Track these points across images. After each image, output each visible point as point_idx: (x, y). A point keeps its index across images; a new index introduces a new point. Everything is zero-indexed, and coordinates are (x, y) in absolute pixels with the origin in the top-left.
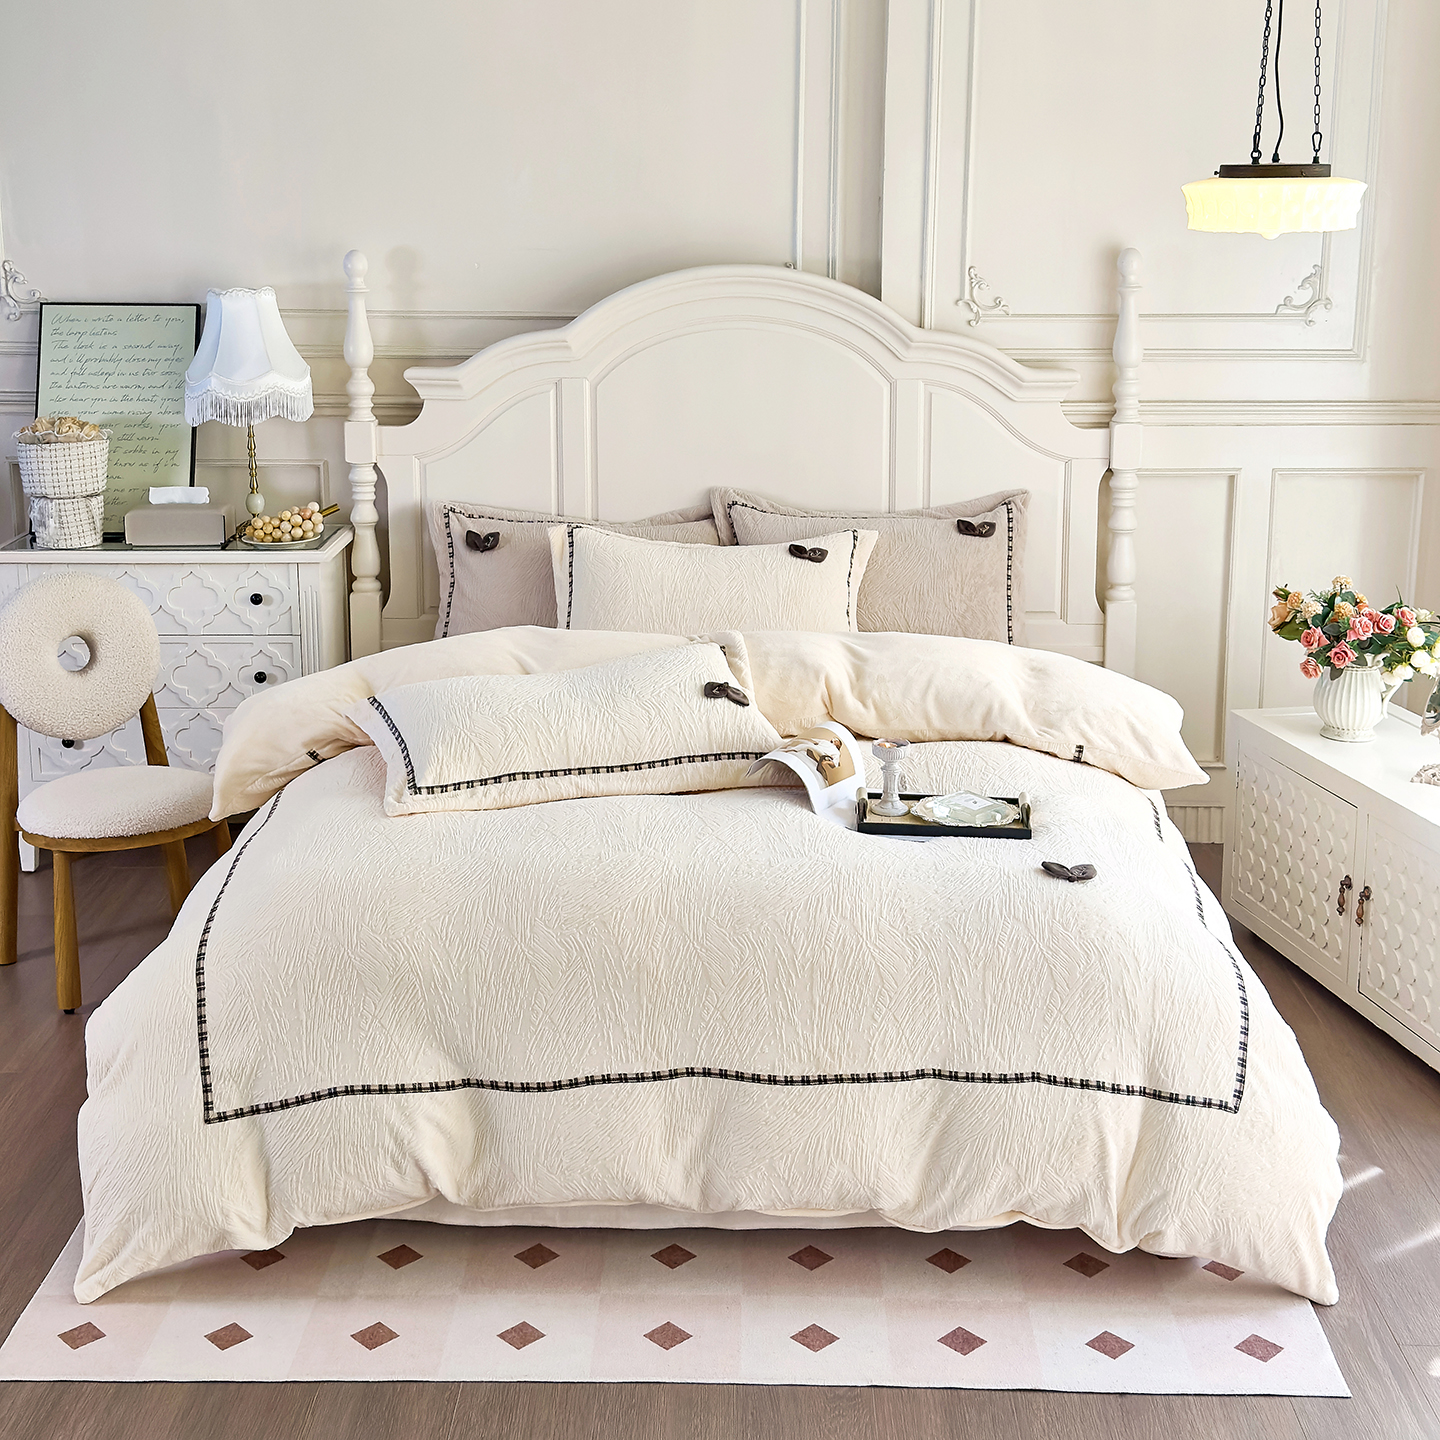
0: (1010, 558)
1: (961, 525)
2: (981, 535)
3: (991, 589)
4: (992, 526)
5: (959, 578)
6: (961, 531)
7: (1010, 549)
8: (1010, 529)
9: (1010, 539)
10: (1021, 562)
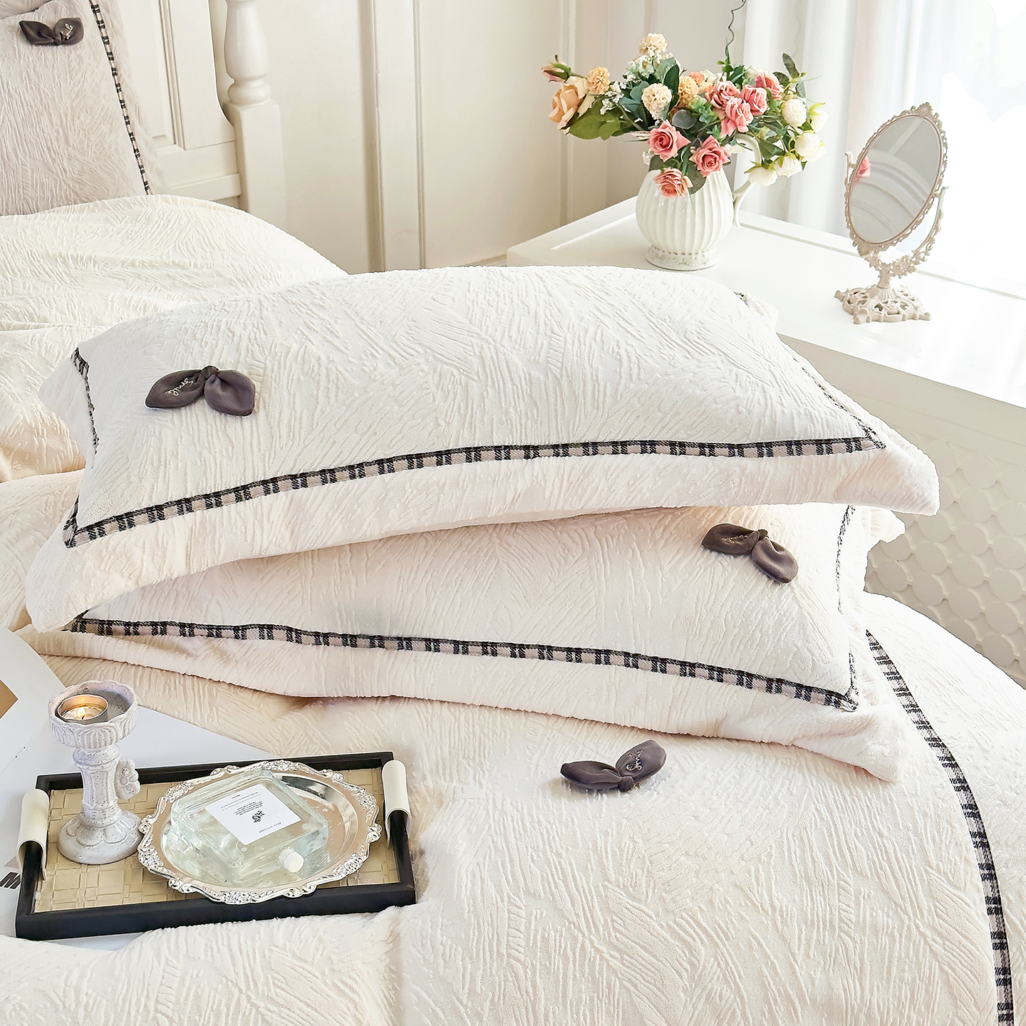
0: (115, 72)
1: (28, 29)
2: (66, 42)
3: (105, 128)
4: (77, 24)
5: (56, 120)
6: (31, 40)
7: (111, 56)
8: (101, 24)
9: (106, 40)
10: (129, 76)
